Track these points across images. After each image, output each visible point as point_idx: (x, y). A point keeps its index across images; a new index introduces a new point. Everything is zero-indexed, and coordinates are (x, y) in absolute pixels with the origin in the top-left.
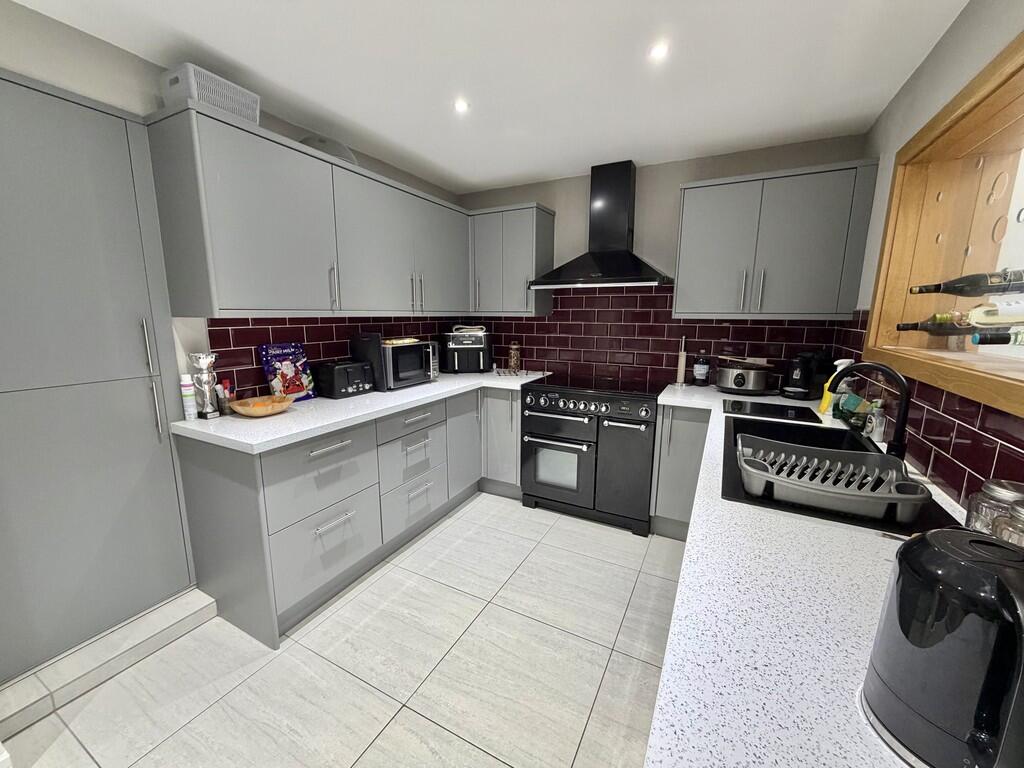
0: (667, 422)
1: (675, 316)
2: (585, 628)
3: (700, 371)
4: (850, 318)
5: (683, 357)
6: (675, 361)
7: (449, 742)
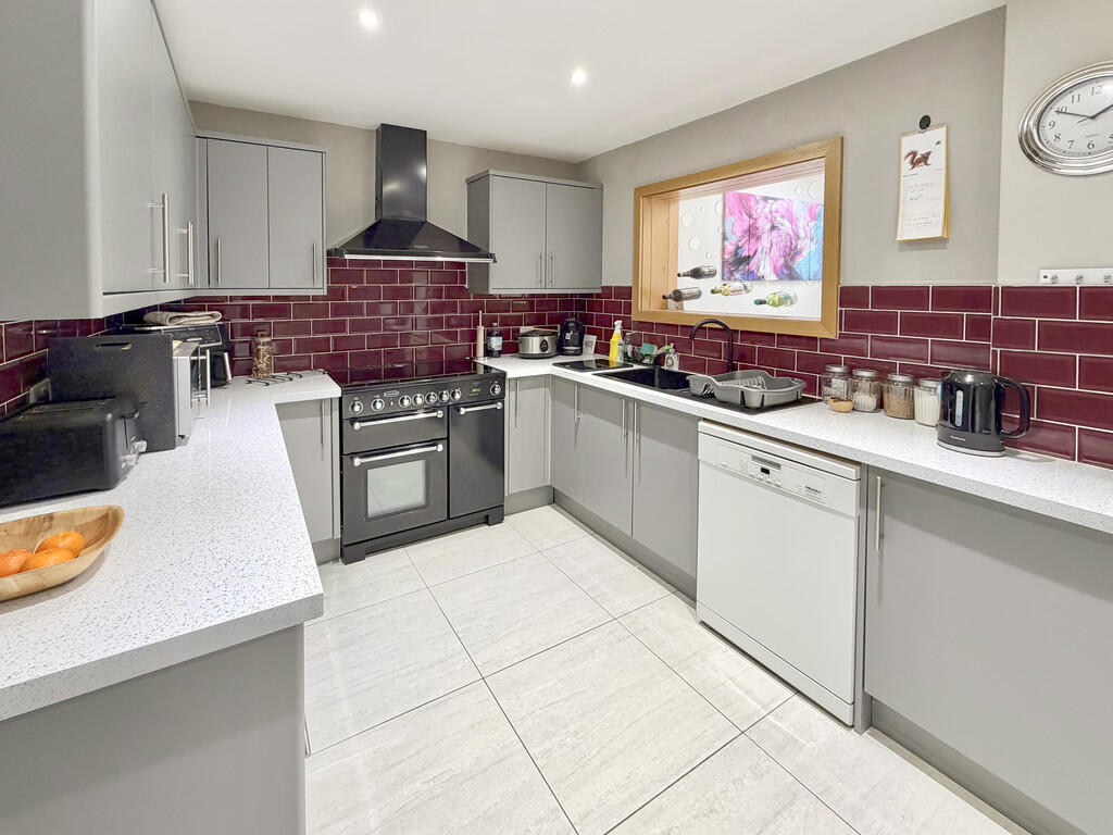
0: (513, 393)
1: (491, 292)
2: (579, 622)
3: (496, 343)
4: (600, 291)
5: (481, 330)
6: (473, 336)
7: (661, 810)
